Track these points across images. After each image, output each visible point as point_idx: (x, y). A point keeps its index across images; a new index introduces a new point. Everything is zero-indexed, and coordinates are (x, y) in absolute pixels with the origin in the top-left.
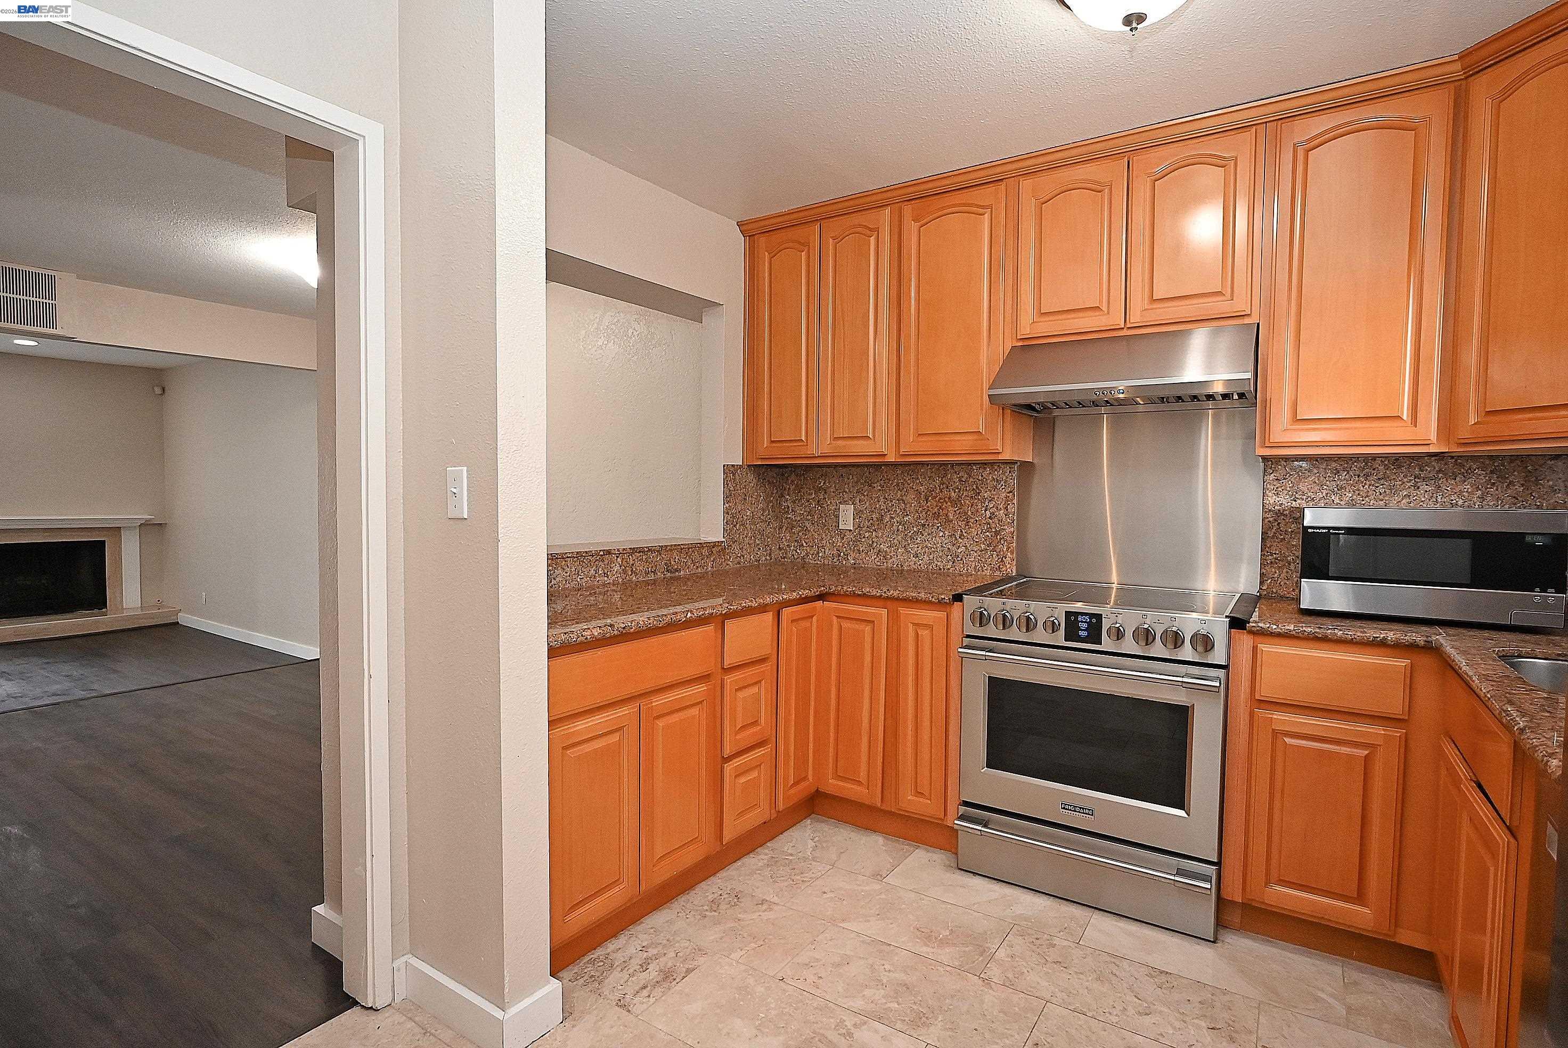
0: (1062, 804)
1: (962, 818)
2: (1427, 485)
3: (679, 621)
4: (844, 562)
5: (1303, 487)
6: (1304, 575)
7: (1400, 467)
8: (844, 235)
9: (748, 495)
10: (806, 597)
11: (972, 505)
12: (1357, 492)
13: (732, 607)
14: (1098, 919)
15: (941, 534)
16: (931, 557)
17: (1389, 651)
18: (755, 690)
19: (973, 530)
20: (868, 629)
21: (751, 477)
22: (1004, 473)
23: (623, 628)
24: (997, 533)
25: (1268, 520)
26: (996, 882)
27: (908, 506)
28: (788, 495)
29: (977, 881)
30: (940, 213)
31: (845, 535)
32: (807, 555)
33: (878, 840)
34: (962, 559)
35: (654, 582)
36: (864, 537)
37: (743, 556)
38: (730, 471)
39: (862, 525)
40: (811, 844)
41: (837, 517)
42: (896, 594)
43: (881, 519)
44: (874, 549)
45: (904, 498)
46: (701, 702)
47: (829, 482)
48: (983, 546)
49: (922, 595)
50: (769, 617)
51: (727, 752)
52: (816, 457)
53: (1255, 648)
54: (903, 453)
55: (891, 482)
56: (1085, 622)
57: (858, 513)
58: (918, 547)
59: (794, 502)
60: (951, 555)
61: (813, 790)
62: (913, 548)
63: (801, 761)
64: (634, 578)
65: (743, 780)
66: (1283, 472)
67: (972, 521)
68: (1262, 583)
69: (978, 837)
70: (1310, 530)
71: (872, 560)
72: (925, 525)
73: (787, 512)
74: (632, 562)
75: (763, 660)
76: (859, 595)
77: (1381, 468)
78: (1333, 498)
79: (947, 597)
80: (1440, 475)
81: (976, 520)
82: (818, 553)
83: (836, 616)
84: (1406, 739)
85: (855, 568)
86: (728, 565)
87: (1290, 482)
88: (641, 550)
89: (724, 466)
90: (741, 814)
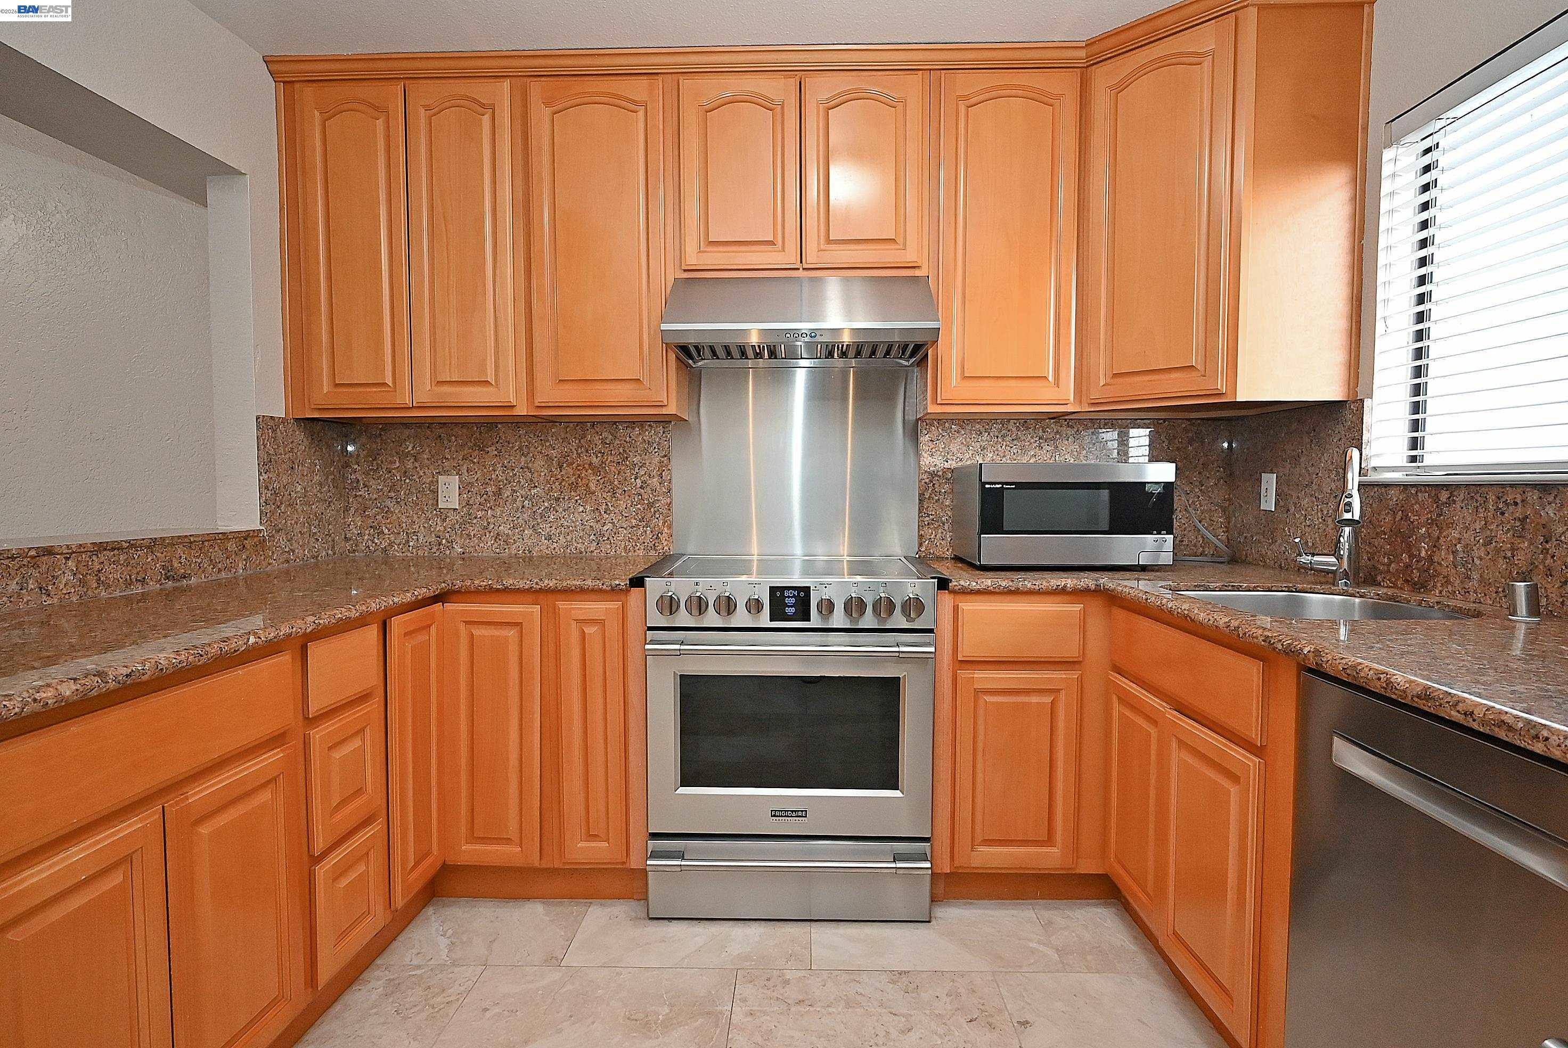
0: (772, 811)
1: (655, 855)
2: (1048, 445)
3: (235, 651)
4: (448, 552)
5: (954, 447)
6: (983, 531)
7: (1028, 428)
8: (443, 106)
9: (296, 462)
10: (424, 599)
11: (619, 472)
12: (996, 452)
13: (321, 622)
14: (820, 933)
15: (581, 509)
16: (569, 538)
17: (1066, 598)
18: (356, 743)
19: (622, 502)
20: (511, 633)
21: (300, 436)
22: (656, 434)
23: (127, 676)
24: (651, 505)
25: (923, 481)
26: (696, 922)
27: (536, 475)
28: (358, 464)
29: (676, 929)
30: (578, 101)
31: (447, 517)
32: (391, 545)
33: (535, 910)
34: (608, 538)
35: (144, 597)
36: (476, 518)
37: (293, 551)
38: (266, 425)
39: (471, 502)
40: (443, 942)
41: (435, 492)
42: (552, 584)
43: (498, 493)
44: (490, 532)
45: (530, 465)
46: (275, 779)
47: (421, 446)
48: (633, 521)
49: (589, 583)
50: (372, 632)
51: (318, 849)
52: (409, 408)
53: (956, 609)
54: (539, 405)
55: (511, 445)
56: (792, 597)
57: (465, 487)
58: (551, 527)
59: (366, 473)
60: (594, 535)
61: (439, 865)
62: (545, 528)
63: (422, 832)
64: (103, 593)
65: (344, 882)
66: (936, 433)
67: (620, 491)
68: (921, 545)
69: (679, 873)
70: (987, 486)
71: (487, 548)
72: (559, 498)
73: (357, 488)
74: (97, 567)
75: (364, 698)
76: (498, 590)
77: (1014, 429)
78: (977, 459)
79: (623, 583)
80: (1058, 436)
81: (625, 491)
82: (408, 541)
83: (464, 622)
84: (1081, 679)
85: (463, 559)
86: (270, 564)
87: (942, 443)
88: (116, 547)
89: (258, 418)
90: (344, 934)
